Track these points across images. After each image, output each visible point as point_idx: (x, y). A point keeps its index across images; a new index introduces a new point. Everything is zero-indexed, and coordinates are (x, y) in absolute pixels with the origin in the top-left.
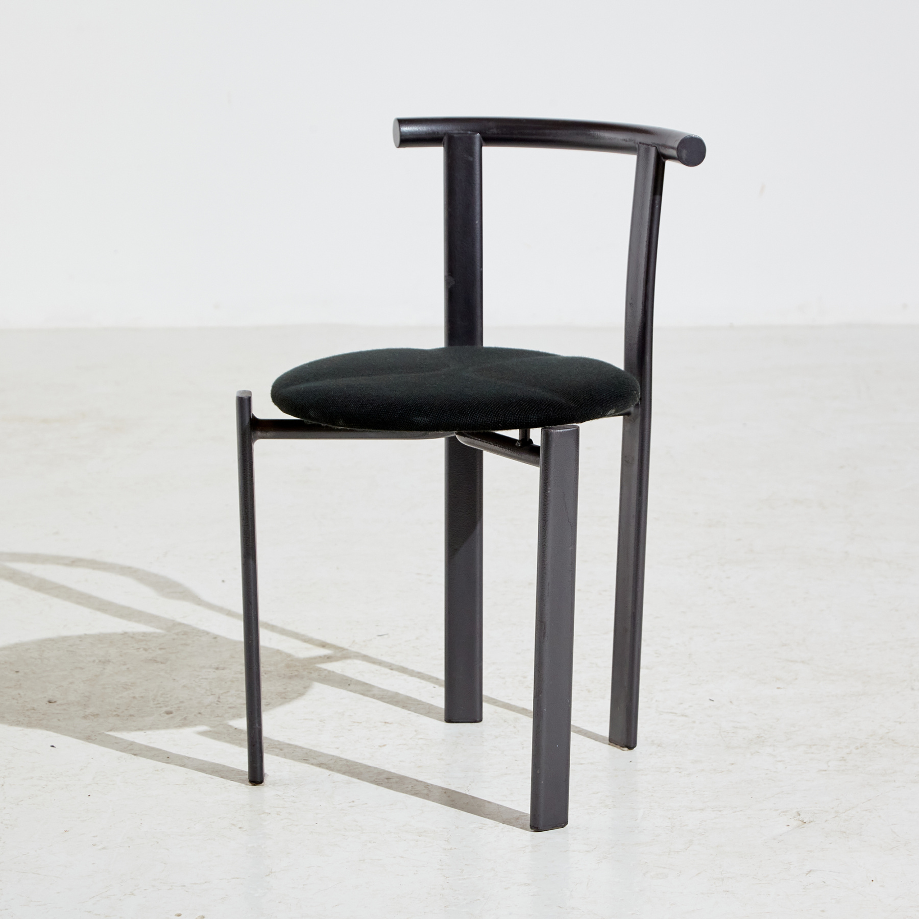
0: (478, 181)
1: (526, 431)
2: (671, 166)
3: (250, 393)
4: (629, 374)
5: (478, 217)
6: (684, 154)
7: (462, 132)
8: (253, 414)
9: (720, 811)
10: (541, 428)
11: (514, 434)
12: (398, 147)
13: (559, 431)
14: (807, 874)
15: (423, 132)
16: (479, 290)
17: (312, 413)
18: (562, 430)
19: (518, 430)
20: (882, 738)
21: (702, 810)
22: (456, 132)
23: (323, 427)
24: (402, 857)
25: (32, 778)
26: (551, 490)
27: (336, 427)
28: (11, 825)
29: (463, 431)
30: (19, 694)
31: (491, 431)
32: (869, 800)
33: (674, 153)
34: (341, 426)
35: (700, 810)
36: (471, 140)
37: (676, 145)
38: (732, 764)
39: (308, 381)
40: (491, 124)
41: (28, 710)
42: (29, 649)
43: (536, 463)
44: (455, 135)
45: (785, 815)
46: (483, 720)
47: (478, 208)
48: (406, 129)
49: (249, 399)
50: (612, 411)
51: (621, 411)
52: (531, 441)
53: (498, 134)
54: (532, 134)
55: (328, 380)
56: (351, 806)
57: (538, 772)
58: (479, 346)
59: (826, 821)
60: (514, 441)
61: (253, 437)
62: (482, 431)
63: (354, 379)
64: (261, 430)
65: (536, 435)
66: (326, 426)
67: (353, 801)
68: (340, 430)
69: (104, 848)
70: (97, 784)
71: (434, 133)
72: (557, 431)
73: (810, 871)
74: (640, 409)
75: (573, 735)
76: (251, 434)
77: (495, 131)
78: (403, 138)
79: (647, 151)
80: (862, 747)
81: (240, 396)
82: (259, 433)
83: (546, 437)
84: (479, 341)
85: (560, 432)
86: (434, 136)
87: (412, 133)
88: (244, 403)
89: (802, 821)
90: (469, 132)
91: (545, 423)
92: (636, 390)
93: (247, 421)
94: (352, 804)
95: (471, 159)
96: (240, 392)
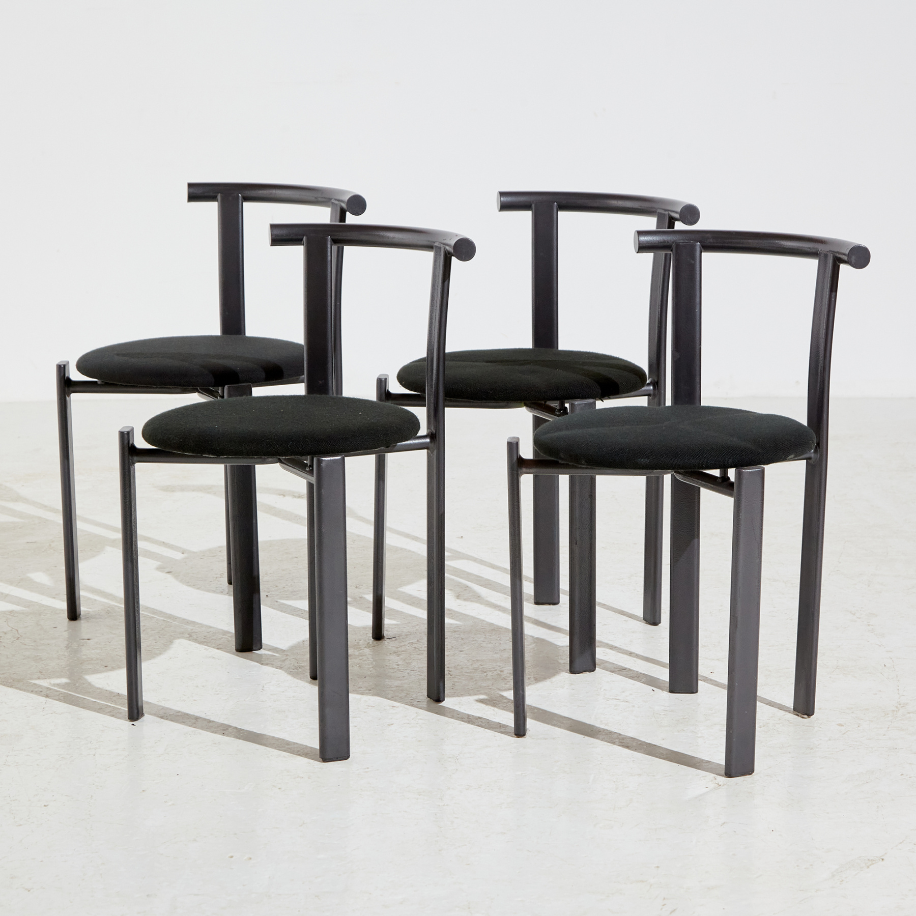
0: (698, 279)
1: (725, 470)
2: (844, 269)
3: (518, 439)
4: (809, 428)
5: (698, 306)
6: (853, 259)
7: (686, 241)
8: (520, 455)
9: (654, 776)
10: (734, 469)
11: (716, 473)
12: (638, 253)
13: (748, 470)
14: (722, 825)
15: (656, 241)
16: (698, 362)
17: (562, 455)
18: (751, 470)
19: (719, 470)
20: (780, 719)
21: (640, 775)
22: (682, 241)
23: (570, 465)
24: (406, 812)
25: (117, 749)
26: (742, 516)
27: (580, 466)
28: (101, 786)
29: (679, 470)
30: (107, 684)
31: (700, 470)
32: (770, 768)
33: (845, 258)
34: (583, 465)
35: (638, 775)
36: (693, 248)
37: (847, 253)
38: (663, 739)
39: (560, 430)
40: (709, 235)
41: (114, 696)
42: (116, 648)
43: (731, 495)
44: (681, 244)
45: (705, 779)
46: (699, 691)
47: (698, 300)
48: (643, 238)
49: (517, 444)
50: (792, 456)
51: (799, 456)
52: (729, 478)
53: (714, 243)
54: (739, 243)
55: (577, 430)
56: (366, 772)
57: (731, 732)
58: (698, 405)
59: (736, 784)
60: (716, 477)
61: (519, 472)
62: (690, 470)
63: (596, 429)
64: (526, 467)
65: (732, 473)
66: (573, 465)
67: (368, 768)
68: (583, 468)
69: (173, 804)
70: (168, 754)
71: (664, 242)
72: (747, 471)
73: (724, 823)
74: (818, 455)
75: (758, 704)
76: (518, 470)
77: (711, 240)
78: (640, 245)
79: (826, 256)
80: (764, 726)
81: (510, 441)
82: (524, 470)
83: (739, 475)
84: (698, 402)
85: (749, 472)
86: (665, 244)
87: (647, 242)
88: (513, 447)
89: (718, 784)
90: (692, 242)
91: (739, 465)
92: (813, 441)
93: (515, 459)
94: (367, 770)
95: (693, 262)
96: (510, 438)
